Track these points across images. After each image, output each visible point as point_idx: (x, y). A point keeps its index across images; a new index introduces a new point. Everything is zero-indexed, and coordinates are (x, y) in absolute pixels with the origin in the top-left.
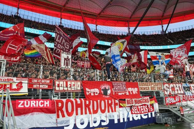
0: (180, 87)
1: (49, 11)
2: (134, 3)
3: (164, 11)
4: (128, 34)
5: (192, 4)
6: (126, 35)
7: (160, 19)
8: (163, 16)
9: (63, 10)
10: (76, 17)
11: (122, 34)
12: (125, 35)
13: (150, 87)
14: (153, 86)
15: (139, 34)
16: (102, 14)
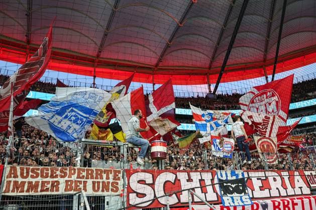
0: (208, 182)
1: (76, 67)
2: (211, 42)
3: (266, 51)
4: (207, 94)
5: (313, 33)
6: (205, 96)
7: (262, 66)
8: (265, 60)
9: (96, 64)
10: (119, 74)
11: (198, 96)
12: (203, 98)
13: (62, 181)
14: (74, 177)
15: (227, 94)
16: (161, 64)
